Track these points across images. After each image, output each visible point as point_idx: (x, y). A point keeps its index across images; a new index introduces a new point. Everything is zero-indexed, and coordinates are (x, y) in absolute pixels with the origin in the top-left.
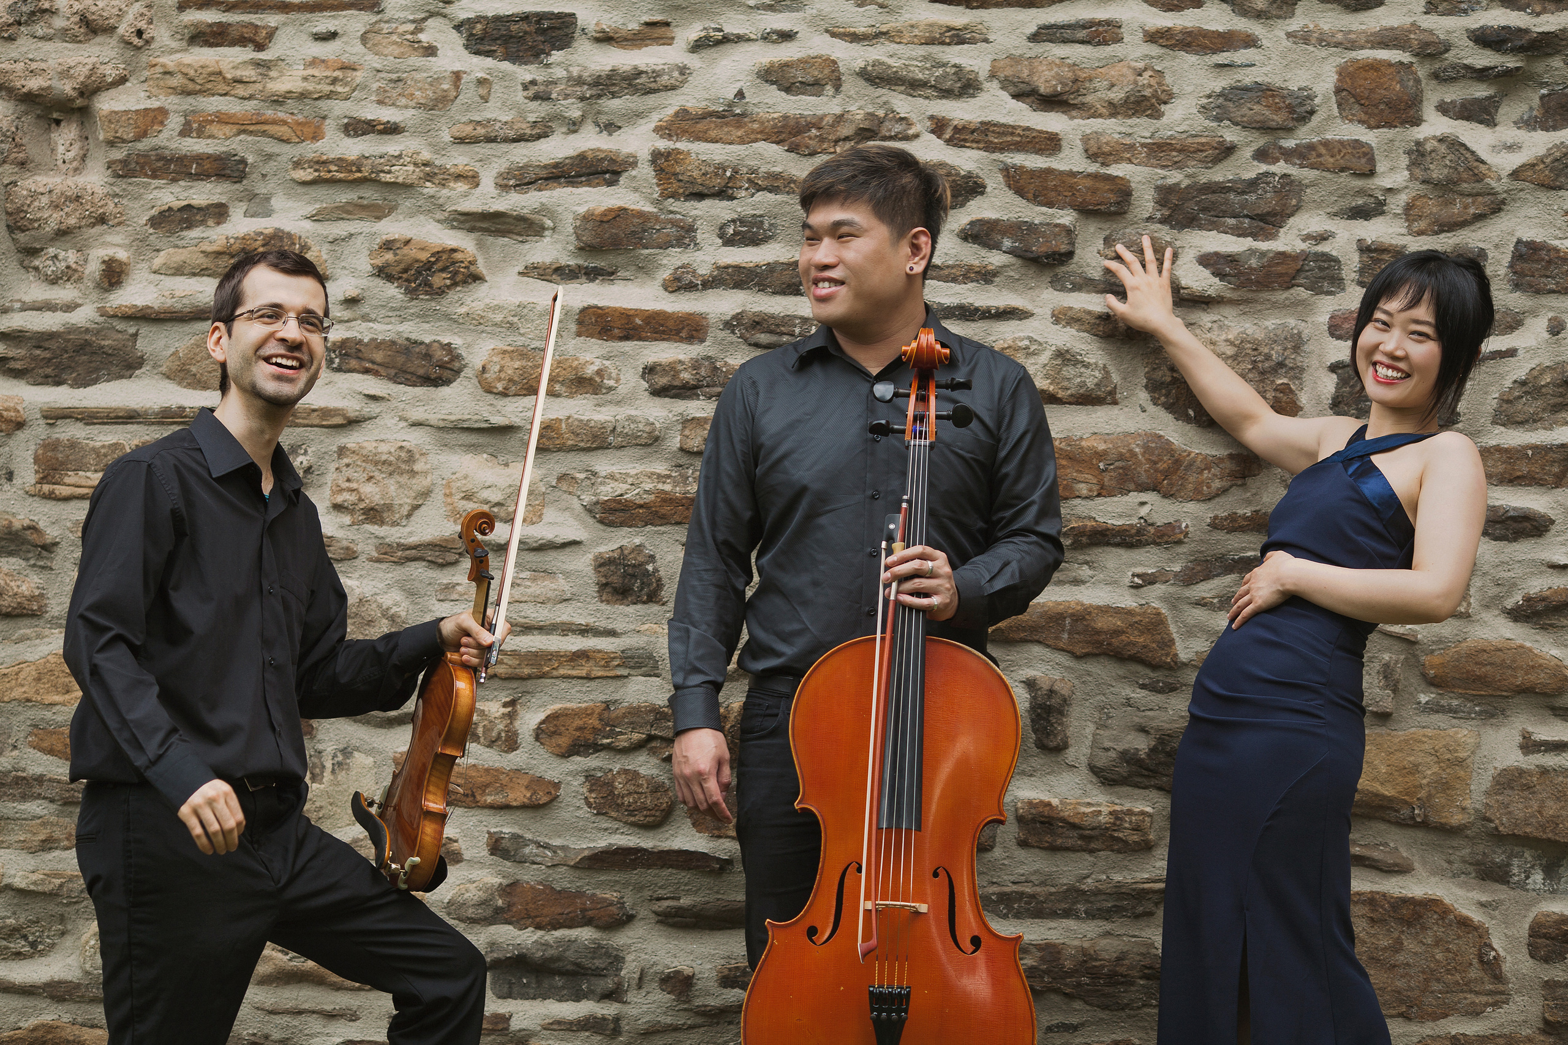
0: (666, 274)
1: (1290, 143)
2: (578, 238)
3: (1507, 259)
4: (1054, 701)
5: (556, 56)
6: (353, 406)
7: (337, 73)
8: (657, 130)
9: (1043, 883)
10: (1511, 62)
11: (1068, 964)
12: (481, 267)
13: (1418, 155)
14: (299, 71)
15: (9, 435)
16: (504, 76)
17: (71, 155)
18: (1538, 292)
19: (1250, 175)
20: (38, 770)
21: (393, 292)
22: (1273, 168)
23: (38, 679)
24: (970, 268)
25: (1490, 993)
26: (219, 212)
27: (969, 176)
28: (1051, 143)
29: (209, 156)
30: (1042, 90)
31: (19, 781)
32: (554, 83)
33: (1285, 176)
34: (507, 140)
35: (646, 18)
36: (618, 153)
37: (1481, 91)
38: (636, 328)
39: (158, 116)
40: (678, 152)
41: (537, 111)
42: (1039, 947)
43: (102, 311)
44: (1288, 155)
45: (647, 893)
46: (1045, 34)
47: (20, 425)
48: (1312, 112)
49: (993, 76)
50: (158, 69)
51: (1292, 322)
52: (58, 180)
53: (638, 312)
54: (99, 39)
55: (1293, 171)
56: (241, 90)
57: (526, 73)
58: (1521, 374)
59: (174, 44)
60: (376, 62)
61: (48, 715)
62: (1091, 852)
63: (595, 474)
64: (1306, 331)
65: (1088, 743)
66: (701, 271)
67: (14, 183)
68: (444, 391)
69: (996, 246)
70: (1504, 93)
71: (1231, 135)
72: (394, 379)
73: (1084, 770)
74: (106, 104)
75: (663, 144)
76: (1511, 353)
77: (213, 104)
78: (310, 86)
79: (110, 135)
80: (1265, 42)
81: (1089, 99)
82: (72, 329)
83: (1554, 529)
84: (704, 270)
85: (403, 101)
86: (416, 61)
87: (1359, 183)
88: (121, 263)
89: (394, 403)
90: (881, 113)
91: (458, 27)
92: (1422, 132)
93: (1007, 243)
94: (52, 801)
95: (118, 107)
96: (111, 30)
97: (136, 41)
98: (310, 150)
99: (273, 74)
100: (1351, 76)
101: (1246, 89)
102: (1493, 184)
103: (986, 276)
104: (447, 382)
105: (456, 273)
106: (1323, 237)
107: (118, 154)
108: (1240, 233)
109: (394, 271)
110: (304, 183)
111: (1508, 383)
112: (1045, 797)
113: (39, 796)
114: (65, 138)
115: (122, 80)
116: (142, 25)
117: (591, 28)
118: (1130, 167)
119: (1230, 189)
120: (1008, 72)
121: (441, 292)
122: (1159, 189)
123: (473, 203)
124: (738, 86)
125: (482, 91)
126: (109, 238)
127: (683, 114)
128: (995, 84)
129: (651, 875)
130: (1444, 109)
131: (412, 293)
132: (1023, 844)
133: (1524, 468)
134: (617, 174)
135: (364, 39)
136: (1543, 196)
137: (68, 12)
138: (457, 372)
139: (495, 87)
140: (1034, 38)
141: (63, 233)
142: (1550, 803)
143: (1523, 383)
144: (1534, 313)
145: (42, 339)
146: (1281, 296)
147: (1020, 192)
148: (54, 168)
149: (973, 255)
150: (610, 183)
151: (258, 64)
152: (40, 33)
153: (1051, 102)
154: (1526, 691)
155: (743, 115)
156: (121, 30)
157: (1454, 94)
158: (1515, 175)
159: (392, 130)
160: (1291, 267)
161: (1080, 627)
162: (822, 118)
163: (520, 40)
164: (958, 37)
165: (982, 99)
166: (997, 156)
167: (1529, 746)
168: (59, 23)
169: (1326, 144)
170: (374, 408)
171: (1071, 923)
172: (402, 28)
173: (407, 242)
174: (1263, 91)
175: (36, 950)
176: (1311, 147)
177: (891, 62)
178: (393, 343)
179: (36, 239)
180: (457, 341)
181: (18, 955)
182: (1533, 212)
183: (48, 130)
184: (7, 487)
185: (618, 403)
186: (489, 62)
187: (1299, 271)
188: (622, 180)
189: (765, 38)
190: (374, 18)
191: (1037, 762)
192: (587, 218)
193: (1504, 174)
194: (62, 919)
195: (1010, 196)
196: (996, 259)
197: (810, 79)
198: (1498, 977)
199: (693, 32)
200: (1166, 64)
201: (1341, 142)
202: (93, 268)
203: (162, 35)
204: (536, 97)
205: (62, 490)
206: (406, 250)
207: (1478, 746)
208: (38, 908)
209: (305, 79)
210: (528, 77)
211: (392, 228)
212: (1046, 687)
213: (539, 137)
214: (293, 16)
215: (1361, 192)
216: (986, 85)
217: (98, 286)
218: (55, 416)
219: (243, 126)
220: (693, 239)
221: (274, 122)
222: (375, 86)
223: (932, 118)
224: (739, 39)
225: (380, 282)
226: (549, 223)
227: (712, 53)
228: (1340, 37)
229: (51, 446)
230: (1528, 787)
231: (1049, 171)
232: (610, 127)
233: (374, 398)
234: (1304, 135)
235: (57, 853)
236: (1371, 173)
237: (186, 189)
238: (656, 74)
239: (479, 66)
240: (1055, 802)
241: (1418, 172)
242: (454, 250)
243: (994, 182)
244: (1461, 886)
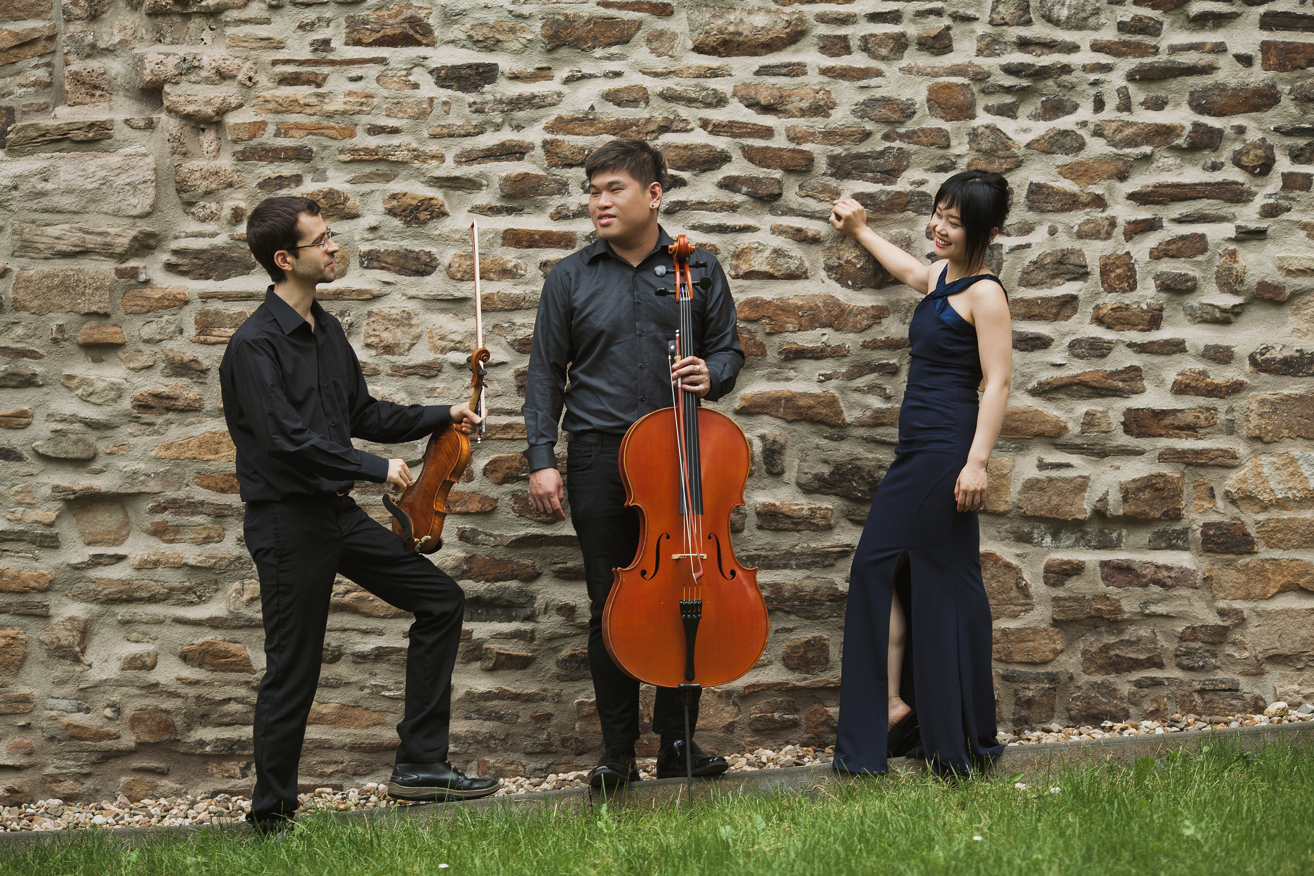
0: (552, 210)
1: (902, 130)
2: (502, 190)
3: (1025, 193)
4: (776, 447)
5: (487, 88)
6: (376, 288)
7: (364, 100)
8: (545, 128)
9: (771, 550)
10: (1025, 83)
11: (787, 594)
12: (447, 208)
13: (974, 136)
14: (341, 99)
15: (180, 308)
16: (458, 100)
17: (211, 149)
18: (1042, 211)
19: (880, 148)
20: (201, 498)
21: (397, 223)
22: (893, 145)
23: (200, 446)
24: (724, 204)
25: (1023, 605)
26: (297, 180)
27: (722, 151)
28: (768, 133)
29: (291, 148)
30: (762, 103)
31: (190, 504)
32: (487, 103)
33: (900, 149)
34: (460, 136)
35: (538, 65)
36: (523, 142)
37: (1008, 99)
38: (535, 241)
39: (262, 125)
40: (558, 141)
41: (477, 119)
42: (770, 585)
43: (232, 237)
44: (901, 137)
45: (548, 560)
46: (764, 71)
47: (187, 303)
48: (914, 113)
49: (734, 95)
50: (261, 99)
51: (905, 231)
52: (205, 163)
53: (537, 232)
54: (227, 82)
55: (904, 146)
56: (308, 110)
57: (470, 97)
58: (1034, 258)
59: (270, 85)
60: (385, 93)
61: (206, 466)
62: (799, 531)
63: (514, 324)
64: (914, 235)
65: (796, 470)
66: (572, 208)
67: (180, 165)
68: (427, 279)
69: (738, 191)
70: (1021, 101)
71: (869, 126)
72: (399, 272)
73: (794, 486)
74: (232, 119)
75: (549, 137)
76: (1028, 246)
77: (293, 118)
78: (348, 107)
79: (235, 137)
80: (887, 74)
81: (789, 107)
82: (215, 248)
83: (1054, 344)
84: (573, 207)
85: (401, 115)
86: (408, 92)
87: (941, 152)
88: (242, 210)
89: (399, 286)
90: (672, 117)
91: (431, 72)
92: (975, 123)
93: (744, 189)
94: (209, 515)
95: (239, 121)
96: (233, 77)
97: (248, 83)
98: (348, 143)
99: (326, 100)
100: (936, 92)
101: (877, 100)
102: (1016, 151)
103: (733, 208)
104: (429, 274)
105: (433, 212)
106: (922, 183)
107: (239, 148)
108: (875, 181)
109: (398, 211)
110: (345, 162)
111: (1027, 263)
112: (772, 501)
113: (202, 513)
114: (208, 139)
115: (241, 106)
116: (252, 74)
117: (507, 71)
118: (812, 145)
119: (869, 157)
120: (743, 93)
121: (424, 223)
122: (829, 157)
123: (441, 172)
124: (590, 103)
125: (446, 108)
126: (234, 195)
127: (560, 119)
128: (736, 99)
129: (550, 550)
130: (988, 109)
131: (408, 223)
132: (760, 528)
133: (1036, 310)
134: (523, 154)
135: (378, 80)
136: (1044, 157)
137: (209, 68)
138: (435, 268)
139: (453, 106)
140: (758, 73)
141: (208, 193)
142: (1054, 498)
143: (1035, 263)
144: (1040, 223)
145: (198, 253)
146: (899, 216)
147: (751, 160)
148: (202, 156)
149: (725, 196)
150: (519, 159)
151: (318, 95)
152: (193, 79)
153: (768, 109)
154: (1040, 435)
155: (594, 119)
156: (240, 77)
157: (993, 101)
158: (1028, 146)
159: (395, 131)
160: (904, 200)
161: (790, 405)
162: (638, 120)
163: (467, 79)
164: (714, 73)
165: (729, 108)
166: (737, 140)
167: (1042, 466)
168: (204, 74)
169: (922, 130)
170: (388, 289)
171: (788, 572)
172: (399, 74)
173: (405, 195)
174: (886, 101)
175: (201, 600)
176: (914, 132)
177: (677, 88)
178: (397, 252)
179: (193, 197)
180: (434, 250)
181: (191, 603)
182: (1038, 166)
183: (198, 134)
184: (179, 338)
185: (526, 283)
186: (449, 92)
187: (909, 202)
188: (526, 157)
189: (606, 75)
190: (383, 68)
191: (767, 481)
192: (507, 179)
193: (1022, 145)
194: (216, 582)
195: (745, 162)
196: (738, 198)
197: (631, 98)
198: (1027, 596)
199: (565, 73)
200: (832, 87)
201: (931, 129)
202: (226, 212)
203: (263, 79)
204: (476, 111)
205: (211, 339)
206: (404, 199)
207: (1014, 466)
208: (202, 576)
209: (345, 103)
210: (472, 100)
211: (396, 186)
212: (771, 439)
213: (478, 134)
214: (337, 67)
215: (942, 157)
216: (731, 100)
217: (229, 223)
218: (206, 297)
219: (311, 131)
220: (567, 190)
221: (328, 128)
222: (385, 106)
223: (700, 119)
224: (591, 76)
225: (389, 218)
226: (485, 182)
227: (576, 84)
228: (929, 70)
229: (205, 314)
230: (1042, 489)
231: (767, 148)
232: (519, 128)
233: (387, 283)
234: (910, 126)
235: (212, 545)
236: (948, 146)
237: (278, 167)
238: (544, 97)
239: (444, 94)
240: (778, 503)
241: (974, 145)
242: (431, 199)
243: (737, 155)
244: (1006, 545)
